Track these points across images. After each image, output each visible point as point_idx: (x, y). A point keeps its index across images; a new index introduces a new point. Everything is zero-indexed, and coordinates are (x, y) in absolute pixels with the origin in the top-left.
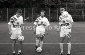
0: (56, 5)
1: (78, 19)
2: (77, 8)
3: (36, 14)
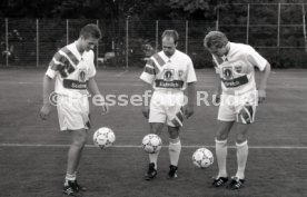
0: (212, 9)
1: (288, 59)
2: (285, 20)
3: (140, 40)
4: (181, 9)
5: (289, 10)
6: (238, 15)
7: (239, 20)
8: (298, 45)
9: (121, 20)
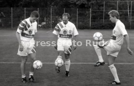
0: (88, 3)
2: (120, 8)
4: (75, 4)
5: (122, 4)
6: (100, 6)
7: (100, 8)
8: (126, 19)
9: (49, 8)
